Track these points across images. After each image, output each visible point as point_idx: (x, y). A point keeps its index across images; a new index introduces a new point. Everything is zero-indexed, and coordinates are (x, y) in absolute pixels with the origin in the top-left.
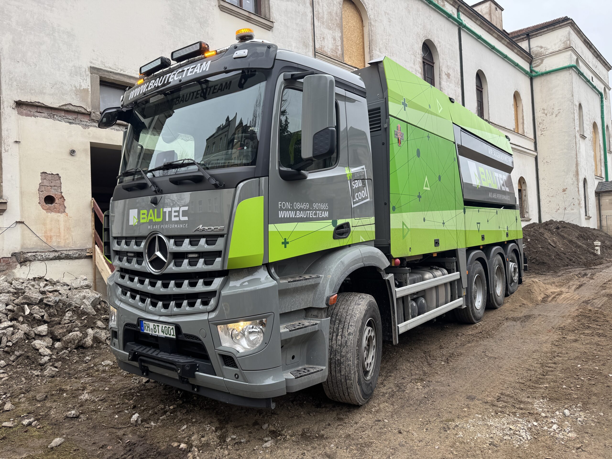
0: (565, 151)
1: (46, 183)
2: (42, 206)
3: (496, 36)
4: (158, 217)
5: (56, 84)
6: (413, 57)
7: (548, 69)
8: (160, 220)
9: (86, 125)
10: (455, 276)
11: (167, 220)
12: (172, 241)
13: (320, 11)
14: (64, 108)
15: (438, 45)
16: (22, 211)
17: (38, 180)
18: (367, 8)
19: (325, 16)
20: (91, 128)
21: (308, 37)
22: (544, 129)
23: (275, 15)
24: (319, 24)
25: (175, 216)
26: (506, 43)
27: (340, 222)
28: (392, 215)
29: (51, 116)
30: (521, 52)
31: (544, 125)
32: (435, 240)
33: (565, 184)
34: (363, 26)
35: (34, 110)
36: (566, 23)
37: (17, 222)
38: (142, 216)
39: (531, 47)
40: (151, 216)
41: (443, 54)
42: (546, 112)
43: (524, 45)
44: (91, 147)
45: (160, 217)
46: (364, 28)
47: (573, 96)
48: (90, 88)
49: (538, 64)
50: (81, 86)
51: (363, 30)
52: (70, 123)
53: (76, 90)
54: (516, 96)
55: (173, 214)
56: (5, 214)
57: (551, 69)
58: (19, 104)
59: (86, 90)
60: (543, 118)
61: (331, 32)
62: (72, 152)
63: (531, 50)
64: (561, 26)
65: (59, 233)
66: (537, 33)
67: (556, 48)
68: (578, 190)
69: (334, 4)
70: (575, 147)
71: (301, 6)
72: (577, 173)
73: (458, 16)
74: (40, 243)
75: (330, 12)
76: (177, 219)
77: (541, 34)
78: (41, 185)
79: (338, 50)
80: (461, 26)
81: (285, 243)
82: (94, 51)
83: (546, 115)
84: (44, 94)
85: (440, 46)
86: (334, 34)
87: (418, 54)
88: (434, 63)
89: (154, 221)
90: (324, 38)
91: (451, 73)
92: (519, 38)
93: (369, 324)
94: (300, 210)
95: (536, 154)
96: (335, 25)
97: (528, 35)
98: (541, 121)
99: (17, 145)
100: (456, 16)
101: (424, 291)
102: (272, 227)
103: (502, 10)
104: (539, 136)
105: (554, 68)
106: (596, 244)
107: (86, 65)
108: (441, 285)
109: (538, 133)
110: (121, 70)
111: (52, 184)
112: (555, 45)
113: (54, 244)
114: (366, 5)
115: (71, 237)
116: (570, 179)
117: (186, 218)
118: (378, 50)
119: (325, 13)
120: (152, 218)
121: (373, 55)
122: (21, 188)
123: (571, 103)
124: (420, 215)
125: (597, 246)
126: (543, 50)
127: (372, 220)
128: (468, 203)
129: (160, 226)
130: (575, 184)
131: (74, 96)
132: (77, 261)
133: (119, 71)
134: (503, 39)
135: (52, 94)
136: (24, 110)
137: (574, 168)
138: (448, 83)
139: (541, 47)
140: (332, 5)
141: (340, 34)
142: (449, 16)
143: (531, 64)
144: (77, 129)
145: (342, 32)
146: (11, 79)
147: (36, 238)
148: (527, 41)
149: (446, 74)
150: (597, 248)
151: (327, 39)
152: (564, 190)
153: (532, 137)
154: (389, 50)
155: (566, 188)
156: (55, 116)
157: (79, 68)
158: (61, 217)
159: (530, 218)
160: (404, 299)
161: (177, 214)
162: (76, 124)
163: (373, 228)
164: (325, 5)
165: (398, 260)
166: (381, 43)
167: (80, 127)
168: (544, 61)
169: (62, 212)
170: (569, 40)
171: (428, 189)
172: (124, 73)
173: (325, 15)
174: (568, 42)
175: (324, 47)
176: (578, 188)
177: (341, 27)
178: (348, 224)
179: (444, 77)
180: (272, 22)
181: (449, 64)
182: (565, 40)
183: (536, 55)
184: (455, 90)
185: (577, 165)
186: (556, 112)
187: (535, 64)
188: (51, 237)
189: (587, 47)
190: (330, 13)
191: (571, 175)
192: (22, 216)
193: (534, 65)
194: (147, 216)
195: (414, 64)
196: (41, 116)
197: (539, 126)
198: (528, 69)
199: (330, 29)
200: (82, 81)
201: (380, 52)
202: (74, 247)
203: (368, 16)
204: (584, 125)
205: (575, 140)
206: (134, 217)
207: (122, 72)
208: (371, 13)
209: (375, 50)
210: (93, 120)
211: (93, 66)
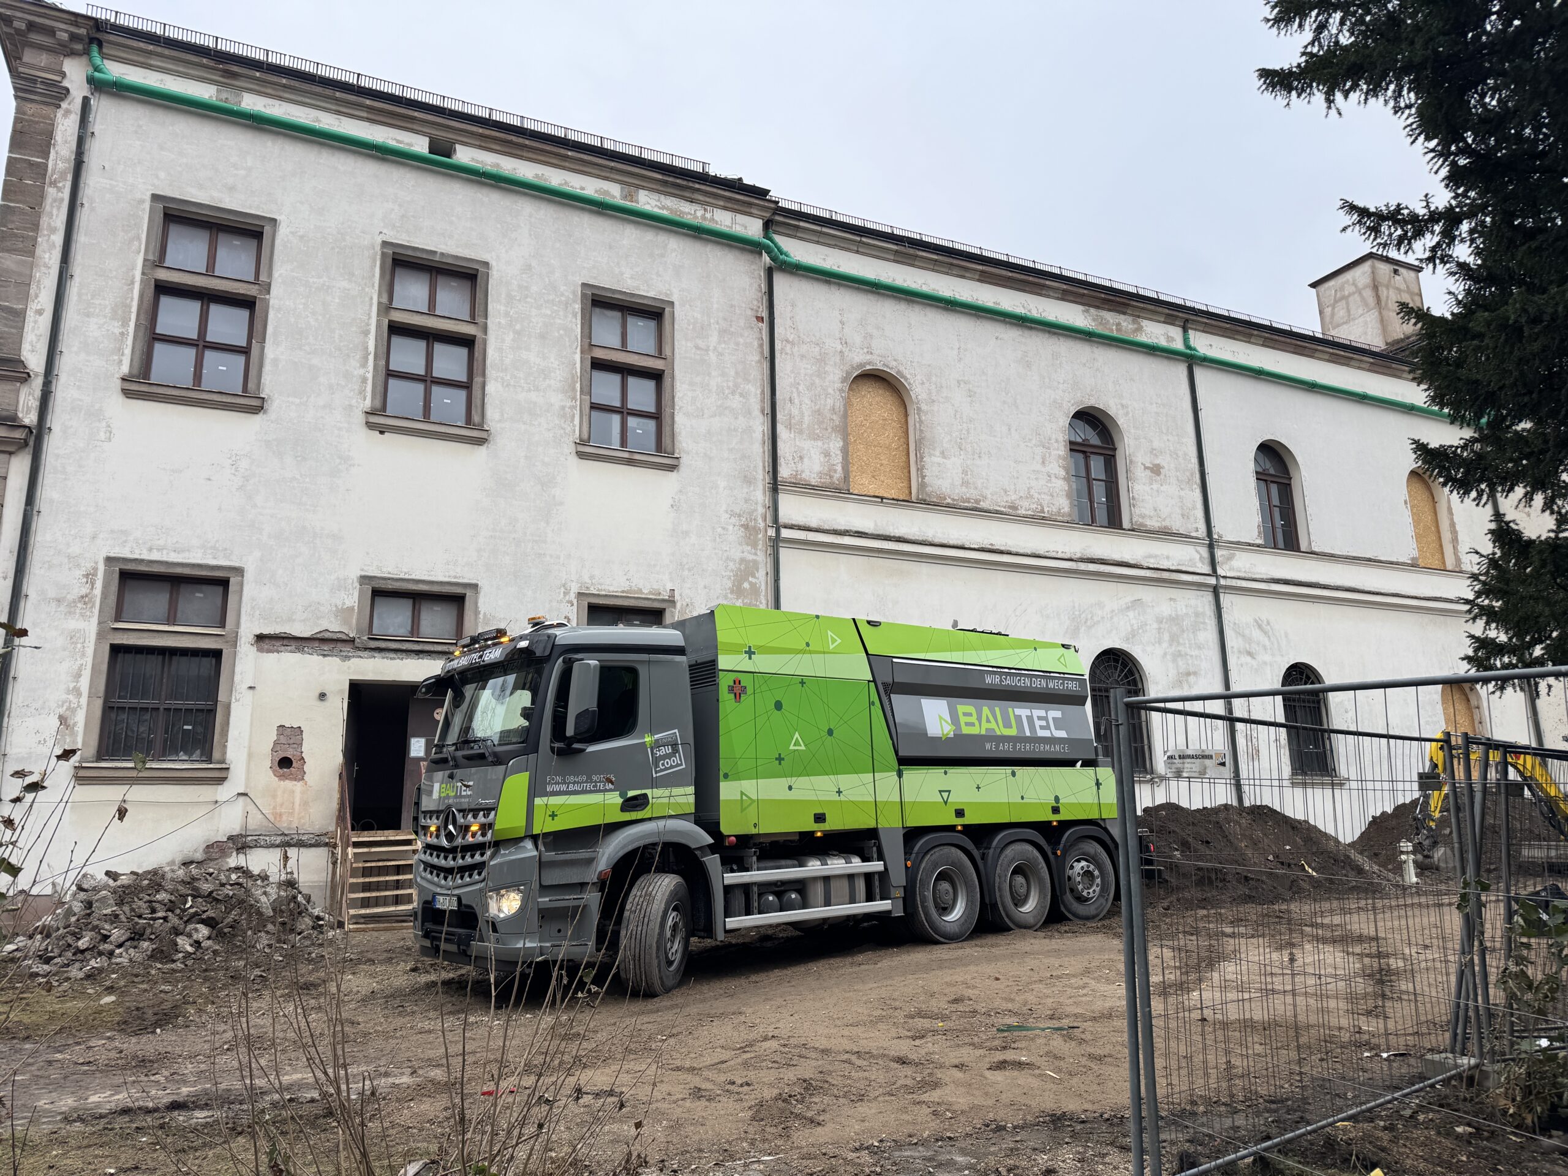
1: (283, 740)
2: (274, 772)
5: (310, 606)
6: (1039, 450)
9: (346, 657)
13: (795, 412)
14: (318, 636)
15: (1120, 412)
16: (248, 779)
17: (273, 737)
18: (909, 384)
19: (806, 420)
20: (353, 660)
23: (684, 445)
24: (791, 437)
29: (300, 650)
34: (906, 415)
35: (278, 643)
37: (239, 794)
41: (1136, 429)
44: (350, 687)
46: (909, 418)
48: (357, 604)
50: (344, 604)
51: (906, 423)
52: (324, 656)
53: (338, 610)
54: (1427, 477)
56: (226, 784)
58: (260, 638)
59: (352, 608)
61: (820, 443)
62: (322, 696)
65: (293, 808)
69: (827, 394)
71: (740, 417)
73: (1186, 341)
74: (266, 823)
75: (819, 410)
78: (275, 743)
79: (835, 471)
80: (1192, 360)
82: (368, 553)
84: (294, 620)
85: (1126, 415)
86: (826, 446)
87: (1057, 441)
88: (1116, 449)
90: (801, 458)
91: (1163, 463)
96: (830, 430)
99: (251, 691)
100: (1179, 345)
102: (538, 800)
107: (354, 573)
110: (406, 574)
111: (291, 741)
113: (284, 825)
114: (906, 379)
115: (308, 816)
118: (937, 453)
119: (806, 414)
122: (250, 747)
129: (454, 800)
131: (333, 619)
132: (313, 849)
133: (402, 576)
135: (304, 620)
136: (266, 645)
138: (1155, 486)
140: (823, 396)
141: (841, 444)
142: (1152, 350)
144: (334, 662)
145: (845, 439)
146: (253, 608)
147: (261, 816)
149: (1146, 468)
150: (1403, 857)
151: (810, 457)
154: (969, 450)
156: (305, 649)
157: (346, 579)
158: (297, 786)
162: (333, 656)
164: (807, 401)
167: (337, 660)
169: (300, 780)
172: (409, 578)
175: (802, 471)
177: (844, 432)
179: (1140, 473)
180: (678, 457)
181: (1156, 444)
184: (1179, 498)
188: (281, 815)
190: (818, 412)
192: (246, 787)
195: (1043, 462)
196: (287, 651)
199: (816, 438)
200: (346, 597)
201: (945, 458)
202: (311, 830)
203: (913, 397)
207: (407, 577)
208: (918, 390)
209: (930, 455)
210: (359, 649)
211: (363, 573)
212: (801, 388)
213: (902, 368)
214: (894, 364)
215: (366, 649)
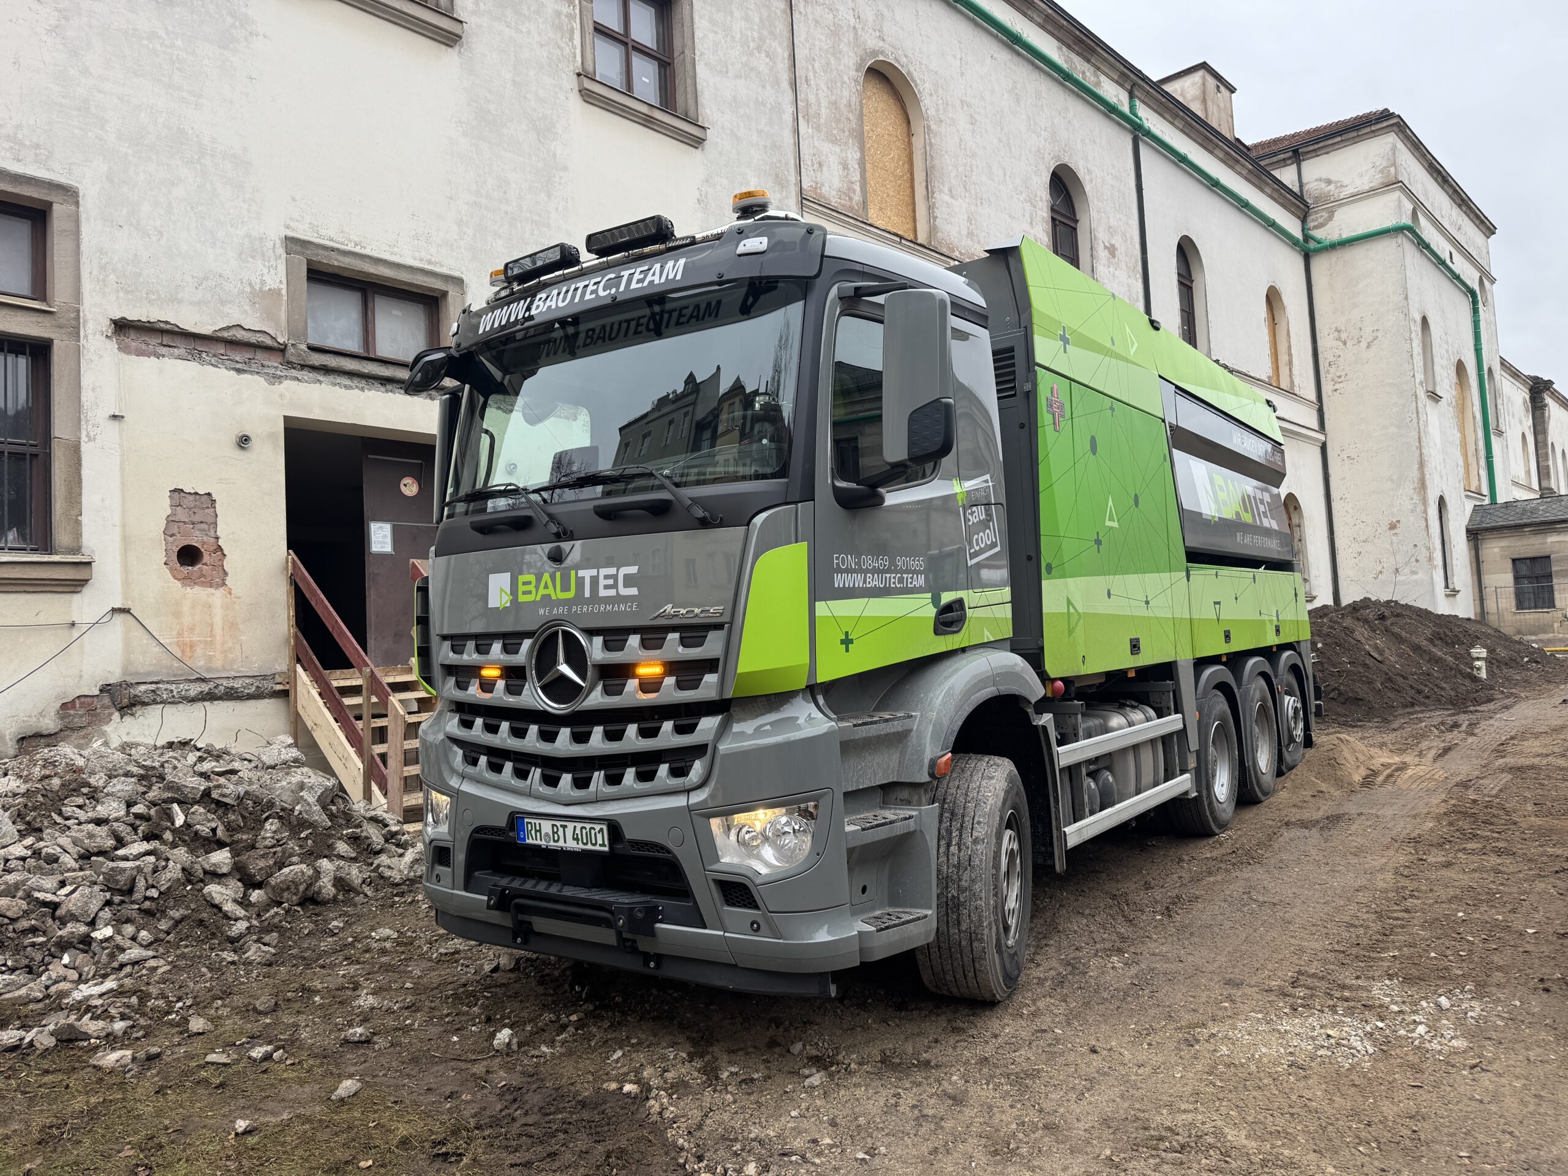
0: (1393, 430)
1: (182, 515)
2: (172, 570)
3: (1221, 155)
4: (565, 588)
5: (206, 278)
6: (1028, 207)
7: (1346, 235)
8: (571, 594)
9: (274, 376)
10: (1172, 722)
11: (587, 594)
12: (598, 641)
13: (812, 99)
14: (225, 334)
15: (1087, 178)
16: (126, 583)
17: (164, 508)
18: (919, 92)
19: (824, 112)
20: (284, 383)
21: (786, 163)
22: (1340, 377)
23: (708, 111)
24: (810, 131)
25: (606, 587)
26: (1244, 172)
27: (947, 597)
28: (1045, 584)
29: (194, 356)
30: (1281, 194)
31: (1341, 368)
32: (1131, 640)
33: (1395, 510)
34: (910, 134)
35: (154, 341)
36: (1385, 124)
37: (114, 610)
38: (521, 588)
39: (1305, 180)
40: (546, 587)
41: (1098, 200)
42: (1344, 336)
43: (1287, 175)
44: (286, 429)
45: (569, 590)
46: (914, 139)
47: (1406, 298)
48: (284, 286)
49: (1321, 220)
50: (263, 282)
51: (910, 144)
52: (238, 371)
53: (253, 292)
54: (1273, 298)
55: (602, 582)
56: (87, 591)
57: (1354, 234)
58: (121, 327)
59: (275, 293)
60: (1338, 352)
61: (838, 149)
62: (244, 441)
63: (1305, 188)
64: (1373, 132)
65: (212, 635)
66: (1316, 146)
67: (1364, 184)
68: (1427, 526)
69: (843, 83)
70: (1415, 421)
71: (769, 88)
72: (1422, 485)
73: (1132, 107)
74: (166, 660)
75: (835, 103)
76: (612, 592)
77: (1327, 150)
78: (170, 521)
79: (854, 191)
80: (1139, 133)
81: (847, 642)
82: (294, 199)
83: (1345, 344)
84: (180, 302)
85: (1091, 181)
86: (844, 154)
87: (1041, 200)
88: (1076, 221)
89: (554, 597)
90: (820, 165)
91: (1117, 245)
92: (1275, 159)
93: (1009, 826)
94: (875, 571)
95: (1322, 437)
96: (847, 133)
97: (1296, 152)
98: (1332, 359)
99: (115, 424)
100: (1126, 109)
101: (1109, 755)
102: (821, 607)
103: (1232, 90)
104: (1330, 393)
105: (1360, 231)
106: (1475, 655)
107: (275, 232)
108: (1144, 743)
109: (1326, 388)
110: (356, 245)
111: (196, 518)
112: (1361, 176)
113: (199, 664)
114: (916, 85)
115: (238, 647)
116: (1406, 497)
117: (633, 591)
118: (946, 191)
119: (824, 104)
120: (550, 591)
121: (934, 204)
122: (124, 526)
123: (1402, 316)
124: (1099, 583)
125: (1478, 659)
126: (1332, 187)
127: (1006, 593)
128: (1195, 556)
129: (570, 610)
130: (1418, 510)
131: (247, 308)
132: (252, 703)
133: (350, 247)
134: (1238, 161)
135: (199, 304)
136: (133, 340)
137: (1415, 473)
138: (1111, 269)
139: (1329, 182)
140: (839, 84)
141: (859, 155)
142: (1110, 110)
143: (1304, 221)
144: (254, 384)
145: (862, 149)
146: (103, 268)
147: (158, 649)
148: (1294, 166)
149: (1106, 247)
150: (1478, 663)
151: (829, 167)
152: (1393, 527)
153: (1312, 396)
154: (973, 192)
155: (1398, 521)
156: (204, 355)
157: (261, 239)
158: (216, 596)
159: (1314, 594)
160: (1072, 770)
161: (611, 582)
162: (251, 372)
163: (1007, 611)
164: (823, 86)
165: (1060, 684)
166: (953, 175)
167: (260, 380)
168: (1336, 214)
169: (218, 586)
170: (1394, 164)
171: (1115, 525)
172: (363, 251)
173: (823, 110)
174: (1392, 169)
175: (822, 185)
176: (1426, 520)
177: (860, 138)
178: (960, 602)
179: (1102, 254)
180: (703, 128)
181: (1112, 222)
182: (1385, 164)
183: (1317, 199)
184: (1129, 286)
185: (1422, 465)
186: (1367, 335)
187: (1313, 220)
188: (192, 646)
189: (1436, 180)
190: (835, 105)
191: (1409, 489)
192: (126, 596)
193: (1312, 224)
194: (537, 588)
195: (1031, 223)
196: (172, 356)
197: (1328, 372)
198: (1297, 233)
199: (834, 141)
200: (265, 271)
201: (952, 197)
202: (245, 671)
203: (923, 109)
204: (1435, 368)
205: (1414, 403)
206: (502, 590)
207: (358, 250)
208: (928, 102)
209: (941, 191)
210: (290, 365)
211: (291, 234)
212: (817, 65)
213: (912, 69)
214: (904, 60)
215: (303, 367)
